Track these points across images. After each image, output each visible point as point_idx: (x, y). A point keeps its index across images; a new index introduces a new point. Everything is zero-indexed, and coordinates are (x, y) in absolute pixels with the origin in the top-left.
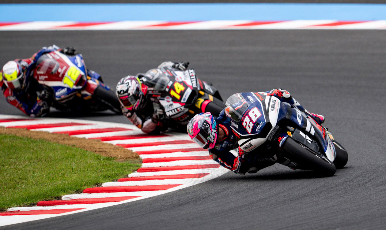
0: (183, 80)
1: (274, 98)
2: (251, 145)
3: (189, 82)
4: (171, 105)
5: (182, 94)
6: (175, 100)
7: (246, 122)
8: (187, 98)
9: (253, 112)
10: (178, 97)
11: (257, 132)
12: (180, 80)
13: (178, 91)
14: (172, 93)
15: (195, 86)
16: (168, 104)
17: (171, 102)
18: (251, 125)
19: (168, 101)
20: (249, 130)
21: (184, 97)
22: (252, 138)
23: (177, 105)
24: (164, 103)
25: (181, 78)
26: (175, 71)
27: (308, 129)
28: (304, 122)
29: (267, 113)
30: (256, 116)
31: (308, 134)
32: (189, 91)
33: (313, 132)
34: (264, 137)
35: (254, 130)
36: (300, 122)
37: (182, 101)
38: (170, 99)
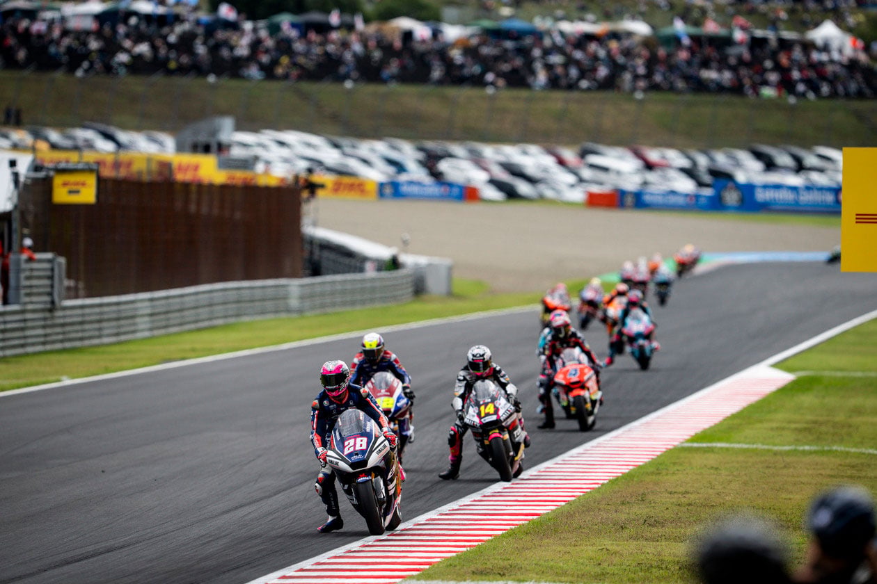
0: (500, 407)
1: (387, 443)
2: (337, 463)
3: (501, 413)
4: (474, 416)
5: (487, 414)
6: (479, 415)
7: (349, 444)
8: (487, 421)
9: (361, 441)
10: (483, 415)
11: (351, 459)
12: (497, 405)
13: (487, 411)
14: (482, 408)
15: (502, 418)
16: (473, 414)
17: (475, 415)
18: (352, 449)
19: (474, 412)
20: (346, 452)
21: (486, 418)
22: (343, 459)
23: (476, 420)
24: (471, 410)
25: (500, 404)
26: (504, 397)
27: (390, 487)
28: (392, 480)
29: (371, 452)
30: (361, 445)
31: (387, 491)
32: (494, 418)
33: (391, 492)
34: (353, 469)
35: (350, 455)
36: (389, 477)
37: (482, 420)
38: (477, 411)
